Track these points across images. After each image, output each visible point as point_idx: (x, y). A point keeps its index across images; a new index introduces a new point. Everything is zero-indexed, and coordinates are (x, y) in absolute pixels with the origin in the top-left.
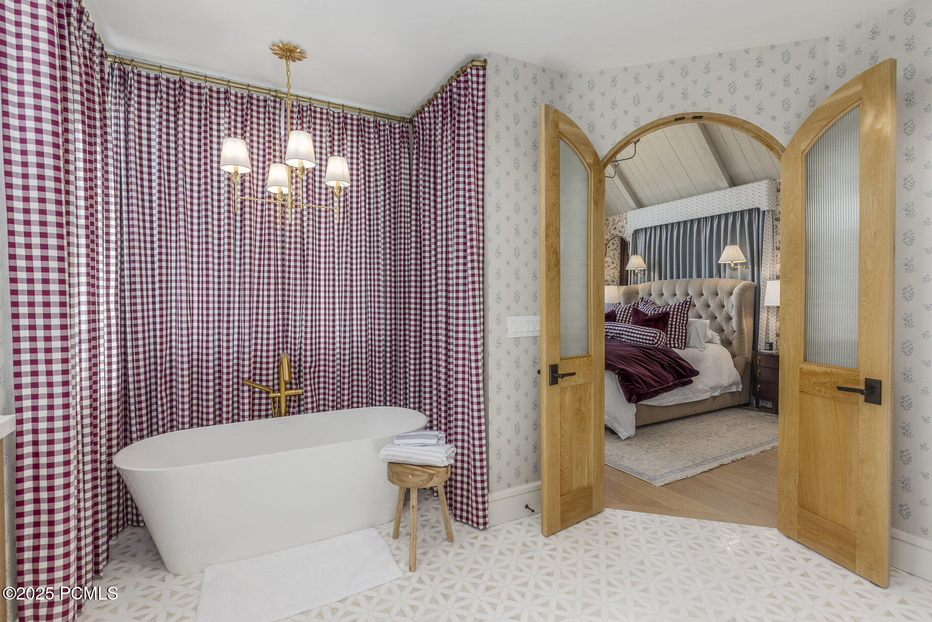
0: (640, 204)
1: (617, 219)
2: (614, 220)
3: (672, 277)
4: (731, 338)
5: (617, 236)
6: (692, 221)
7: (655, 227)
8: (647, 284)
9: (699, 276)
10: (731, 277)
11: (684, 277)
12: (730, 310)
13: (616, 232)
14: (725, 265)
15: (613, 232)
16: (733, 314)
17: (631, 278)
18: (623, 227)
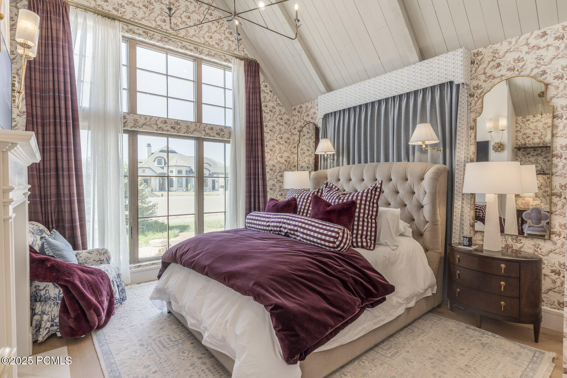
0: (329, 88)
1: (310, 105)
2: (307, 107)
3: (360, 162)
4: (422, 229)
5: (309, 123)
6: (380, 102)
7: (344, 110)
8: (336, 168)
9: (387, 160)
10: (420, 161)
11: (372, 161)
12: (421, 198)
13: (308, 119)
14: (414, 147)
15: (306, 118)
16: (426, 201)
17: (321, 163)
18: (315, 113)
